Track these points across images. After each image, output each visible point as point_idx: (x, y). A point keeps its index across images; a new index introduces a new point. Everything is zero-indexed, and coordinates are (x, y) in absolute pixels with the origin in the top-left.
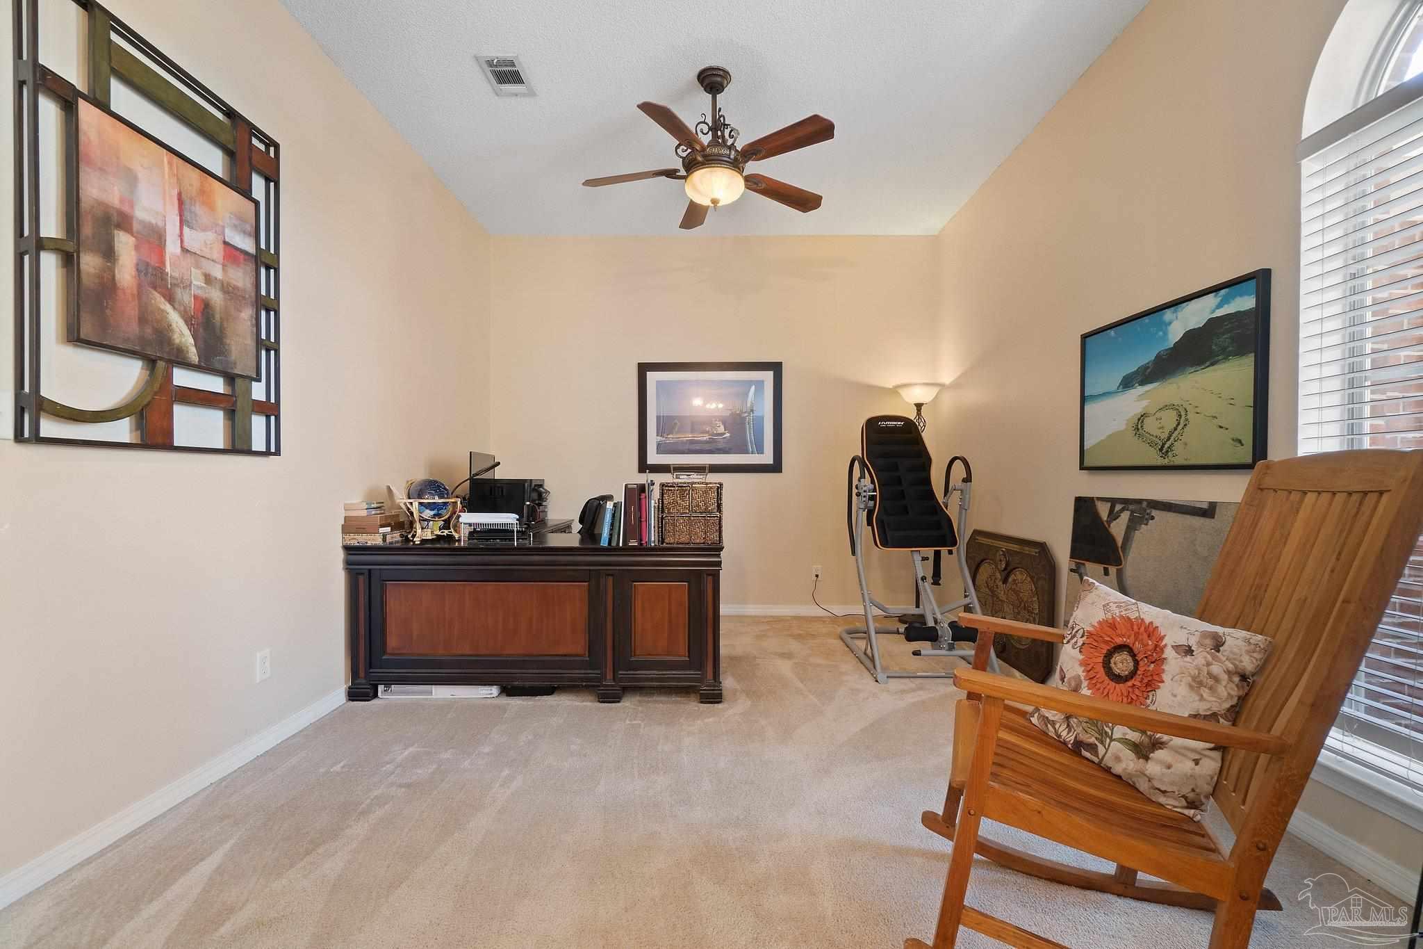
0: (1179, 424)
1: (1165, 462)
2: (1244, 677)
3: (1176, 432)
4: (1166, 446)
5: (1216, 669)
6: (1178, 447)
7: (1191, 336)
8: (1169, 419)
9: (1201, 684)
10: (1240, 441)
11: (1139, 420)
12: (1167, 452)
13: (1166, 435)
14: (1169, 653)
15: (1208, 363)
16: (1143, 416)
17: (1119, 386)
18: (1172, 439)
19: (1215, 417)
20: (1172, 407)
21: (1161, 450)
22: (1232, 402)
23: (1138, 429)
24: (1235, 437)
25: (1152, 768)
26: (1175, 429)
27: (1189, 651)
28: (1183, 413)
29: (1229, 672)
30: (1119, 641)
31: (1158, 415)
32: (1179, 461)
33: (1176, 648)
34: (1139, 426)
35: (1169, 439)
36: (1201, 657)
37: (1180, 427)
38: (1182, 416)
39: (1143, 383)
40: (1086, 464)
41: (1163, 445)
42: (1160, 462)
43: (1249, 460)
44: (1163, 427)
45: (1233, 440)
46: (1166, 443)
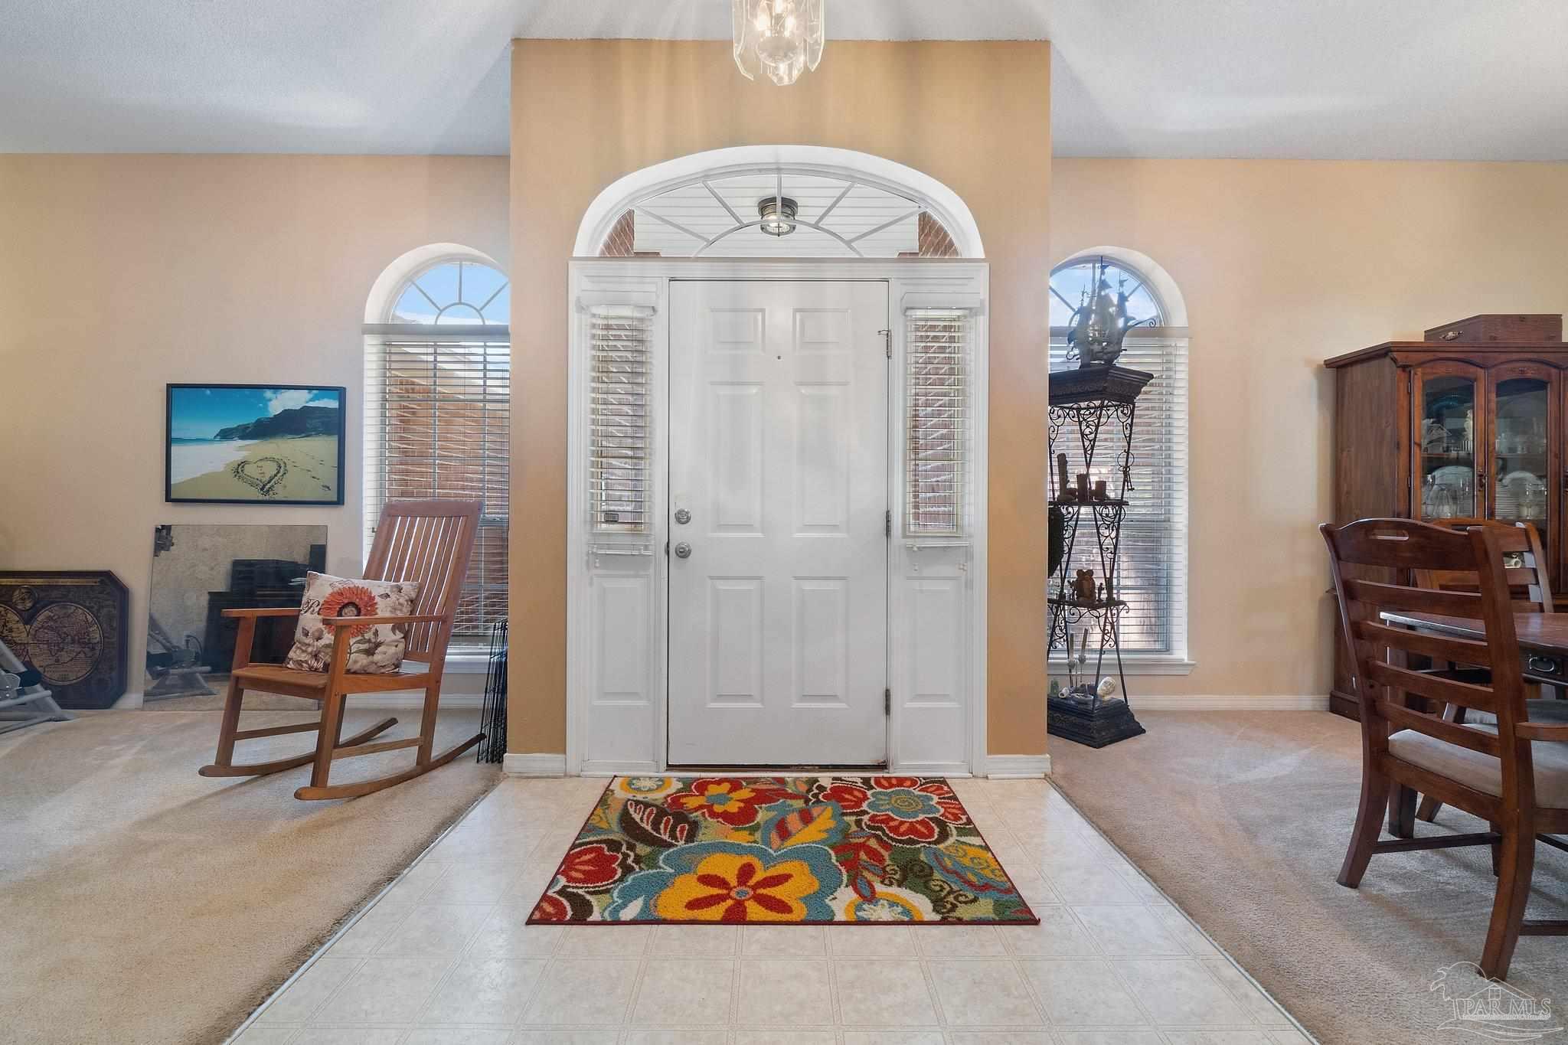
0: (278, 472)
1: (267, 498)
2: (412, 601)
3: (276, 478)
4: (267, 487)
5: (402, 600)
6: (278, 488)
7: (287, 414)
8: (270, 469)
9: (395, 609)
10: (328, 488)
11: (239, 465)
12: (268, 491)
13: (267, 478)
14: (378, 599)
15: (303, 435)
16: (242, 464)
17: (217, 435)
18: (273, 481)
19: (309, 471)
20: (273, 460)
21: (262, 489)
22: (322, 462)
23: (238, 472)
24: (325, 484)
25: (377, 657)
26: (276, 475)
27: (388, 596)
28: (282, 465)
29: (407, 601)
30: (346, 601)
31: (260, 464)
32: (279, 498)
33: (381, 596)
34: (240, 470)
35: (269, 482)
36: (393, 597)
37: (280, 475)
38: (281, 467)
39: (242, 438)
40: (173, 496)
41: (264, 486)
42: (261, 497)
43: (335, 499)
44: (263, 473)
45: (323, 486)
46: (266, 484)
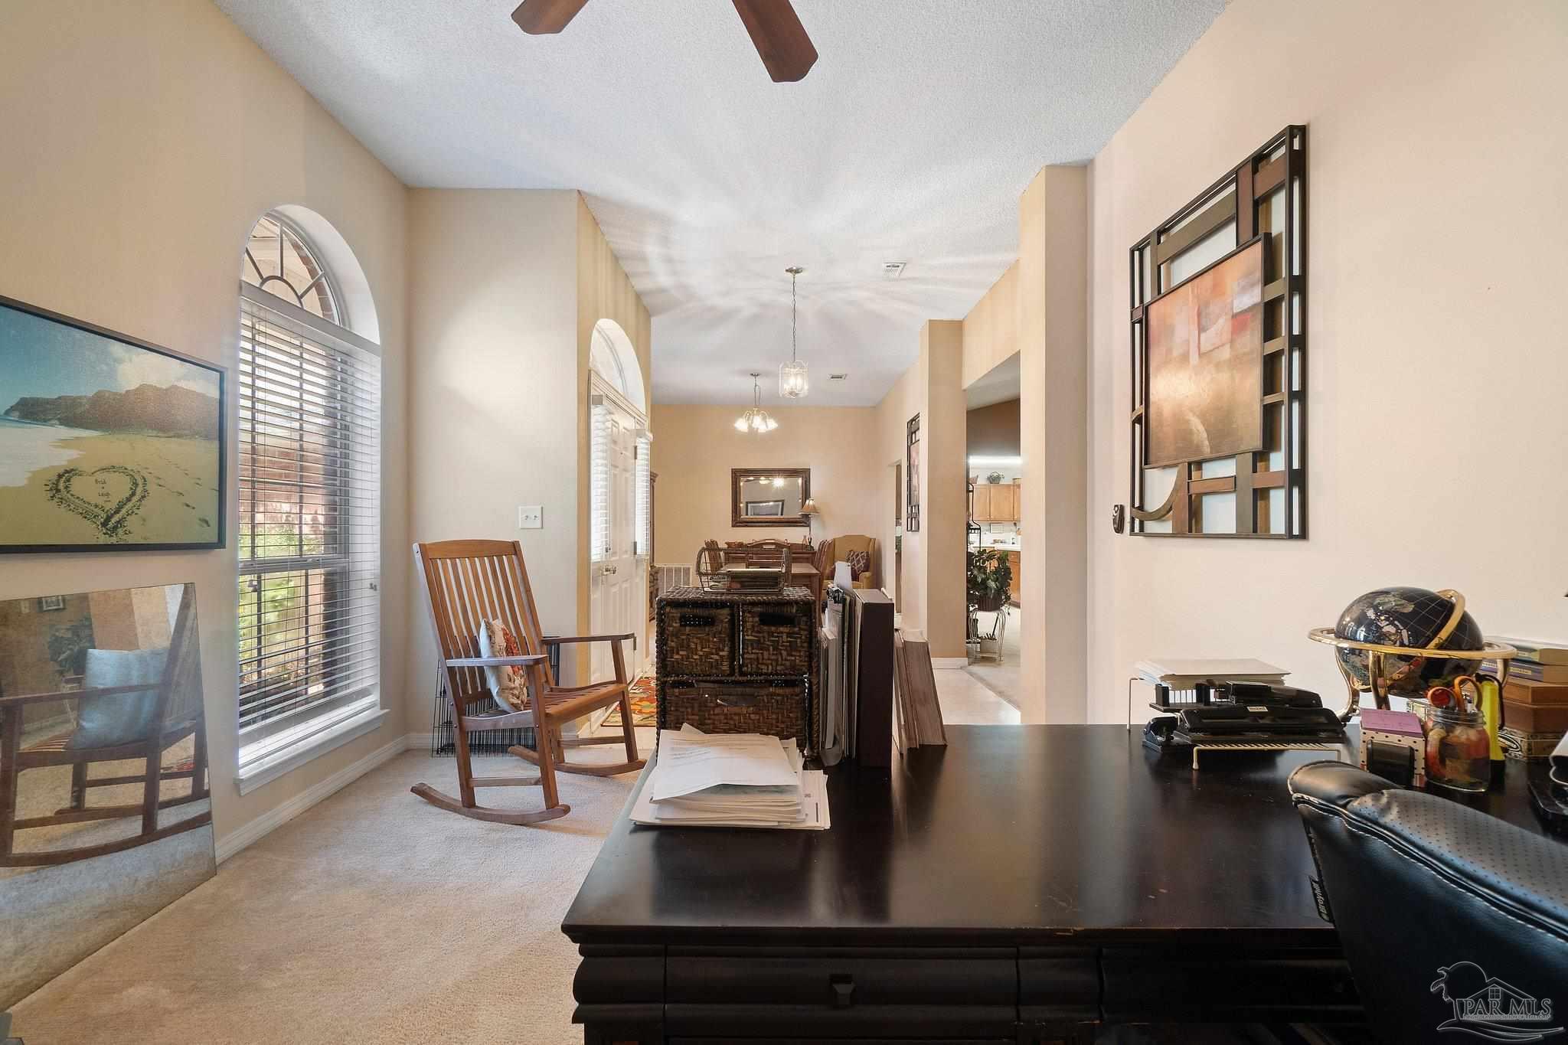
0: (133, 494)
1: (114, 540)
3: (130, 504)
4: (113, 520)
6: (132, 523)
8: (119, 488)
10: (207, 522)
11: (61, 477)
12: (115, 528)
13: (112, 505)
16: (69, 473)
17: (12, 410)
18: (124, 511)
19: (181, 494)
20: (124, 470)
21: (104, 524)
22: (198, 481)
23: (58, 491)
24: (201, 517)
26: (129, 500)
28: (140, 482)
31: (100, 476)
32: (131, 540)
34: (61, 487)
35: (117, 512)
37: (135, 499)
38: (138, 489)
39: (66, 422)
41: (108, 519)
42: (103, 540)
43: (215, 539)
44: (108, 494)
45: (200, 520)
46: (112, 516)
